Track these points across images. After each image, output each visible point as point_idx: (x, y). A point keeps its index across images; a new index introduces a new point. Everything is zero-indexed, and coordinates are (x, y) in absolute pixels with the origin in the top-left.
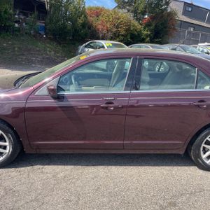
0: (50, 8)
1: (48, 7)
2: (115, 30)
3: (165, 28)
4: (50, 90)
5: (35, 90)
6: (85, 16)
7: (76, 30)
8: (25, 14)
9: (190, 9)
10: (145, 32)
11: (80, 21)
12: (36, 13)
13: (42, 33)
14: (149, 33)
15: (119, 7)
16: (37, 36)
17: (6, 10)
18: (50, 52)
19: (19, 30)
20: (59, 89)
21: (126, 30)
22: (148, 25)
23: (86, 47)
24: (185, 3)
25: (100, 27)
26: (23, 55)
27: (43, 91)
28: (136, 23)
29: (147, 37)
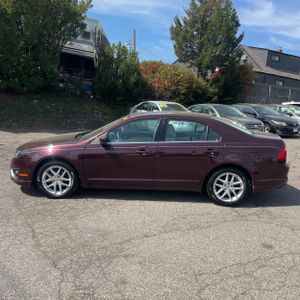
0: (99, 64)
1: (96, 64)
2: (174, 88)
3: (237, 84)
4: (101, 140)
5: (90, 142)
6: (139, 74)
7: (127, 90)
8: (70, 72)
9: (277, 59)
10: (212, 90)
11: (133, 79)
12: (83, 71)
13: (89, 92)
14: (217, 90)
15: (180, 61)
16: (83, 96)
17: (52, 69)
18: (97, 114)
19: (63, 90)
20: (107, 140)
21: (188, 88)
22: (216, 81)
23: (139, 108)
24: (270, 51)
25: (157, 85)
26: (68, 118)
27: (97, 142)
28: (201, 80)
29: (215, 95)
